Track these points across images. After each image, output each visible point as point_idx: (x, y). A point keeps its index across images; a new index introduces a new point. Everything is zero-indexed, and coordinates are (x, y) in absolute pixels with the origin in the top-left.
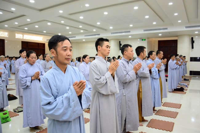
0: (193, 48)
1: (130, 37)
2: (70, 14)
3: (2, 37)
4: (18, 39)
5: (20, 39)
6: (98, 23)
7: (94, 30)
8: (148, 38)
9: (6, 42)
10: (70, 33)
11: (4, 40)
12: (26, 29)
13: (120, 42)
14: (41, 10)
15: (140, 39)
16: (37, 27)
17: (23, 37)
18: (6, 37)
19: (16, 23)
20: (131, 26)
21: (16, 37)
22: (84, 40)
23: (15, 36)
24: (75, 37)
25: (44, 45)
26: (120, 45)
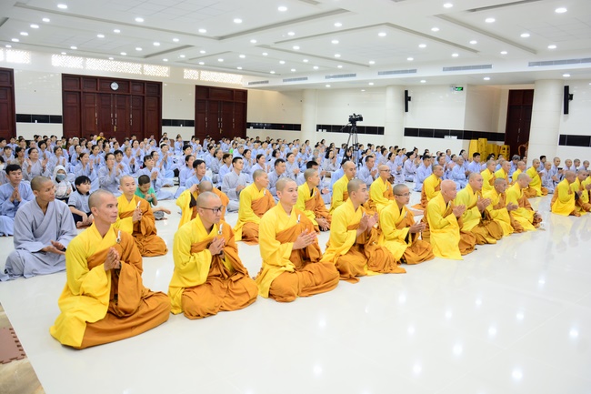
0: (566, 111)
1: (423, 81)
3: (157, 77)
4: (188, 80)
5: (192, 80)
7: (340, 67)
8: (469, 85)
10: (293, 70)
11: (161, 83)
12: (202, 63)
13: (406, 92)
14: (221, 38)
15: (453, 85)
16: (221, 60)
17: (199, 76)
18: (166, 77)
19: (183, 56)
21: (185, 77)
22: (328, 86)
23: (183, 74)
24: (306, 79)
25: (244, 94)
26: (407, 99)
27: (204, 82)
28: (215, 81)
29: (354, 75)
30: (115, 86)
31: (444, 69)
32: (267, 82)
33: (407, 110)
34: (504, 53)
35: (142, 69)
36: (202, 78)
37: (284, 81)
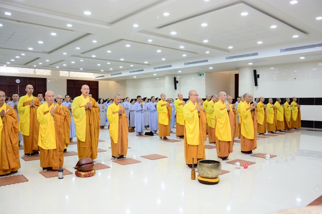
0: (256, 85)
2: (82, 53)
3: (44, 75)
4: (62, 77)
5: (65, 77)
9: (48, 81)
11: (46, 79)
13: (175, 78)
15: (198, 73)
16: (65, 65)
17: (69, 75)
18: (49, 76)
20: (164, 59)
23: (59, 74)
24: (121, 73)
25: (96, 83)
26: (176, 82)
29: (143, 70)
30: (18, 81)
31: (185, 64)
32: (104, 76)
33: (176, 88)
34: (208, 52)
35: (34, 71)
36: (71, 76)
37: (111, 75)
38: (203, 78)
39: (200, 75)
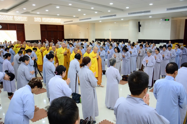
1: (150, 17)
5: (39, 22)
6: (111, 4)
7: (109, 11)
8: (172, 18)
9: (25, 26)
11: (24, 24)
12: (38, 13)
16: (47, 11)
17: (42, 20)
18: (26, 22)
19: (25, 9)
20: (151, 4)
21: (35, 21)
22: (100, 21)
24: (91, 18)
25: (62, 27)
26: (140, 26)
27: (44, 22)
28: (49, 22)
29: (115, 15)
31: (168, 9)
32: (72, 21)
35: (13, 18)
37: (80, 20)
38: (169, 24)
39: (165, 20)
